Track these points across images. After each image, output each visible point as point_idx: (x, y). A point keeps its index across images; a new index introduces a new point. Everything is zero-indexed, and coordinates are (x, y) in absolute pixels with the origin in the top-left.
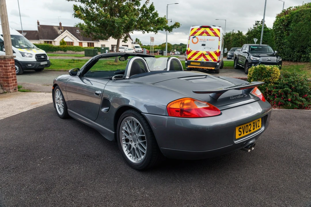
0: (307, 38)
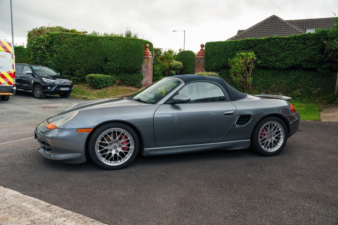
0: (75, 61)
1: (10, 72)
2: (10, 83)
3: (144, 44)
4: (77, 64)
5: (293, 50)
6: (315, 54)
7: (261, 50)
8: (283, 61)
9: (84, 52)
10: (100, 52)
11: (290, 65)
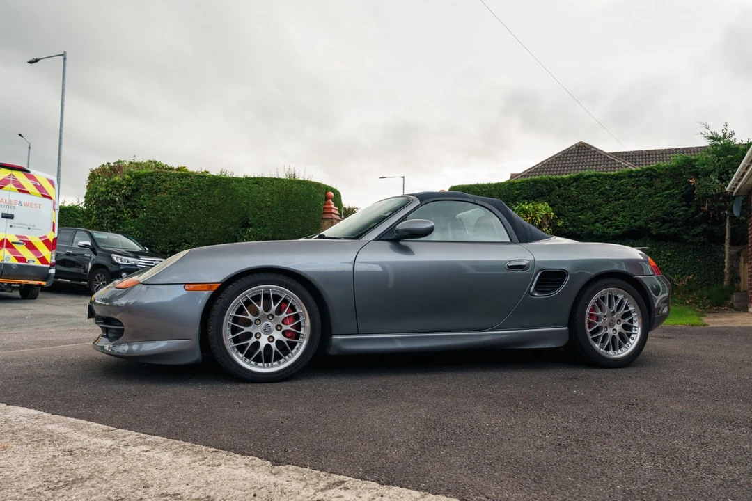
0: (181, 226)
1: (45, 237)
2: (43, 260)
3: (324, 192)
4: (184, 231)
5: (629, 199)
6: (674, 207)
7: (563, 200)
8: (611, 221)
9: (200, 208)
10: (233, 207)
11: (625, 229)
